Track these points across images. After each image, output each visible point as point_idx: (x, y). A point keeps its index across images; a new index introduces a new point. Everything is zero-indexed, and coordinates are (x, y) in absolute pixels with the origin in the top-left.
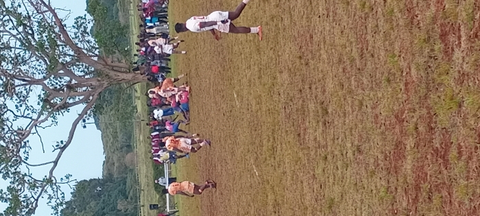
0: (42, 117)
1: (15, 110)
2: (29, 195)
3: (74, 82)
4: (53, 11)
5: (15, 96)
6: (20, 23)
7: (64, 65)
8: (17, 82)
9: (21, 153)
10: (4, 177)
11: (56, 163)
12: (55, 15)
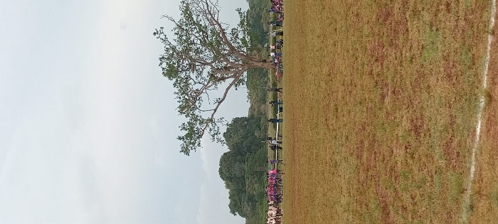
0: (210, 84)
1: (195, 79)
2: (199, 127)
3: (229, 65)
4: (219, 25)
5: (195, 72)
6: (201, 30)
7: (224, 56)
8: (197, 64)
9: (197, 104)
10: (186, 116)
11: (215, 110)
12: (220, 27)
